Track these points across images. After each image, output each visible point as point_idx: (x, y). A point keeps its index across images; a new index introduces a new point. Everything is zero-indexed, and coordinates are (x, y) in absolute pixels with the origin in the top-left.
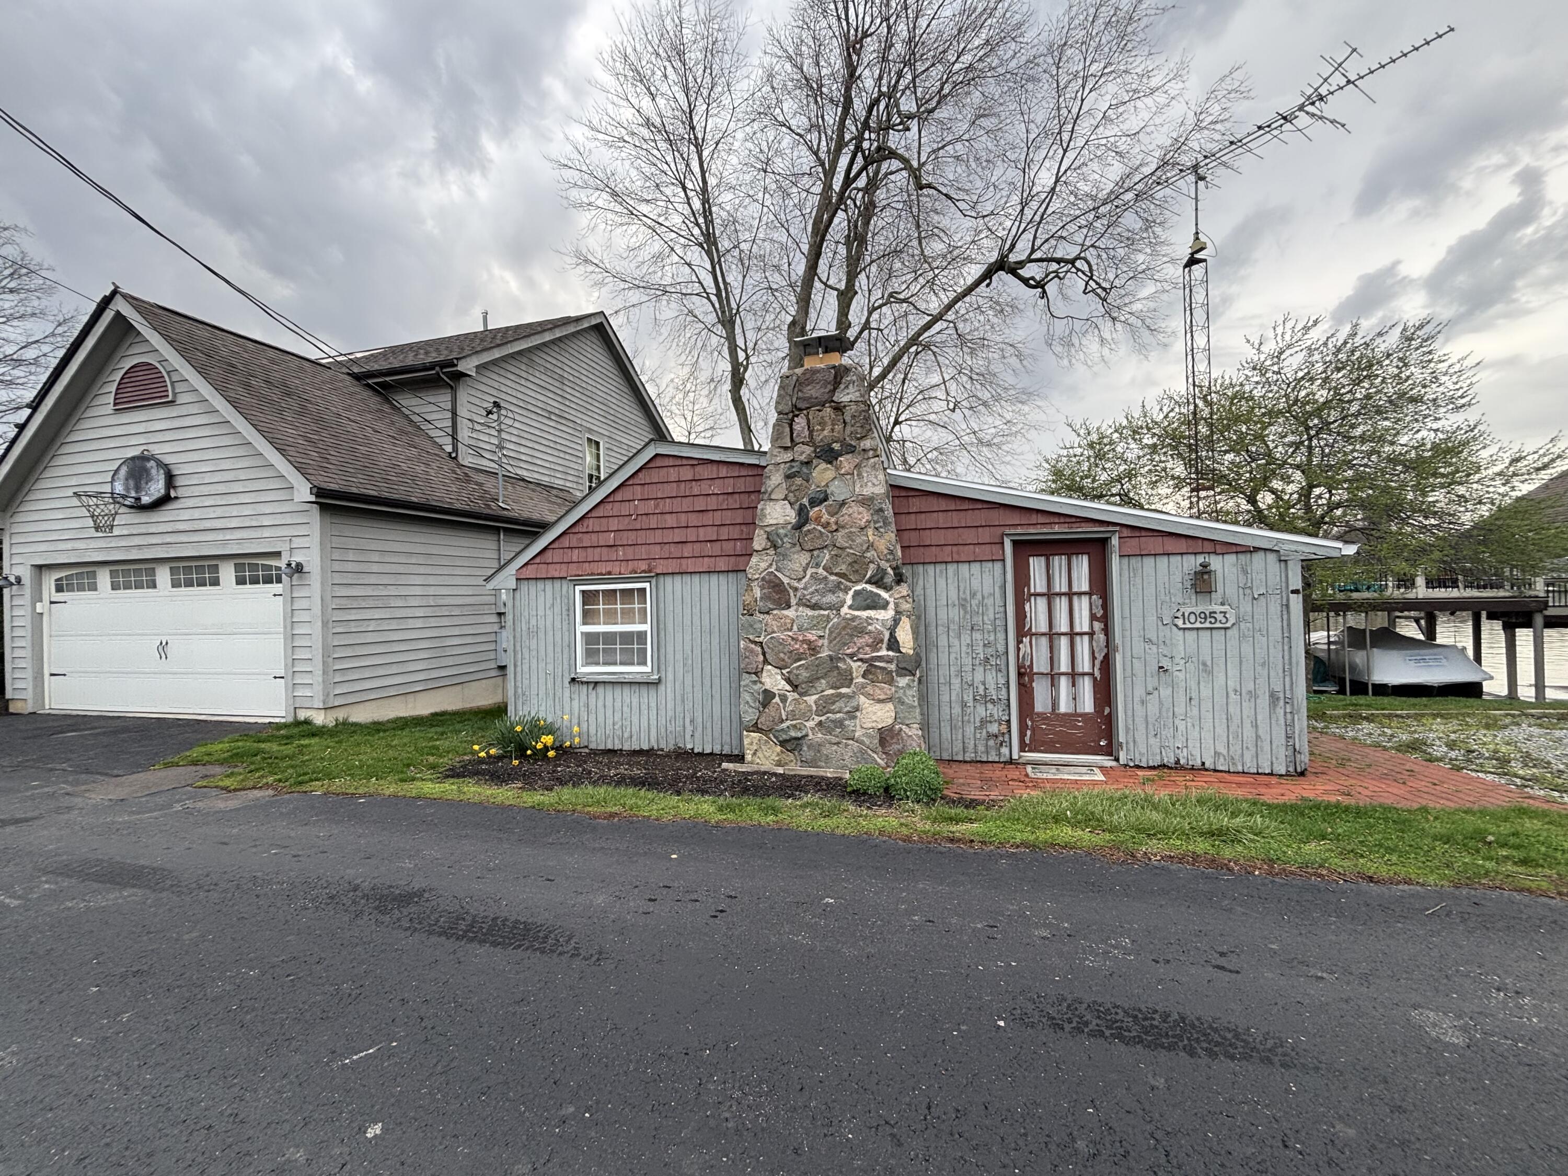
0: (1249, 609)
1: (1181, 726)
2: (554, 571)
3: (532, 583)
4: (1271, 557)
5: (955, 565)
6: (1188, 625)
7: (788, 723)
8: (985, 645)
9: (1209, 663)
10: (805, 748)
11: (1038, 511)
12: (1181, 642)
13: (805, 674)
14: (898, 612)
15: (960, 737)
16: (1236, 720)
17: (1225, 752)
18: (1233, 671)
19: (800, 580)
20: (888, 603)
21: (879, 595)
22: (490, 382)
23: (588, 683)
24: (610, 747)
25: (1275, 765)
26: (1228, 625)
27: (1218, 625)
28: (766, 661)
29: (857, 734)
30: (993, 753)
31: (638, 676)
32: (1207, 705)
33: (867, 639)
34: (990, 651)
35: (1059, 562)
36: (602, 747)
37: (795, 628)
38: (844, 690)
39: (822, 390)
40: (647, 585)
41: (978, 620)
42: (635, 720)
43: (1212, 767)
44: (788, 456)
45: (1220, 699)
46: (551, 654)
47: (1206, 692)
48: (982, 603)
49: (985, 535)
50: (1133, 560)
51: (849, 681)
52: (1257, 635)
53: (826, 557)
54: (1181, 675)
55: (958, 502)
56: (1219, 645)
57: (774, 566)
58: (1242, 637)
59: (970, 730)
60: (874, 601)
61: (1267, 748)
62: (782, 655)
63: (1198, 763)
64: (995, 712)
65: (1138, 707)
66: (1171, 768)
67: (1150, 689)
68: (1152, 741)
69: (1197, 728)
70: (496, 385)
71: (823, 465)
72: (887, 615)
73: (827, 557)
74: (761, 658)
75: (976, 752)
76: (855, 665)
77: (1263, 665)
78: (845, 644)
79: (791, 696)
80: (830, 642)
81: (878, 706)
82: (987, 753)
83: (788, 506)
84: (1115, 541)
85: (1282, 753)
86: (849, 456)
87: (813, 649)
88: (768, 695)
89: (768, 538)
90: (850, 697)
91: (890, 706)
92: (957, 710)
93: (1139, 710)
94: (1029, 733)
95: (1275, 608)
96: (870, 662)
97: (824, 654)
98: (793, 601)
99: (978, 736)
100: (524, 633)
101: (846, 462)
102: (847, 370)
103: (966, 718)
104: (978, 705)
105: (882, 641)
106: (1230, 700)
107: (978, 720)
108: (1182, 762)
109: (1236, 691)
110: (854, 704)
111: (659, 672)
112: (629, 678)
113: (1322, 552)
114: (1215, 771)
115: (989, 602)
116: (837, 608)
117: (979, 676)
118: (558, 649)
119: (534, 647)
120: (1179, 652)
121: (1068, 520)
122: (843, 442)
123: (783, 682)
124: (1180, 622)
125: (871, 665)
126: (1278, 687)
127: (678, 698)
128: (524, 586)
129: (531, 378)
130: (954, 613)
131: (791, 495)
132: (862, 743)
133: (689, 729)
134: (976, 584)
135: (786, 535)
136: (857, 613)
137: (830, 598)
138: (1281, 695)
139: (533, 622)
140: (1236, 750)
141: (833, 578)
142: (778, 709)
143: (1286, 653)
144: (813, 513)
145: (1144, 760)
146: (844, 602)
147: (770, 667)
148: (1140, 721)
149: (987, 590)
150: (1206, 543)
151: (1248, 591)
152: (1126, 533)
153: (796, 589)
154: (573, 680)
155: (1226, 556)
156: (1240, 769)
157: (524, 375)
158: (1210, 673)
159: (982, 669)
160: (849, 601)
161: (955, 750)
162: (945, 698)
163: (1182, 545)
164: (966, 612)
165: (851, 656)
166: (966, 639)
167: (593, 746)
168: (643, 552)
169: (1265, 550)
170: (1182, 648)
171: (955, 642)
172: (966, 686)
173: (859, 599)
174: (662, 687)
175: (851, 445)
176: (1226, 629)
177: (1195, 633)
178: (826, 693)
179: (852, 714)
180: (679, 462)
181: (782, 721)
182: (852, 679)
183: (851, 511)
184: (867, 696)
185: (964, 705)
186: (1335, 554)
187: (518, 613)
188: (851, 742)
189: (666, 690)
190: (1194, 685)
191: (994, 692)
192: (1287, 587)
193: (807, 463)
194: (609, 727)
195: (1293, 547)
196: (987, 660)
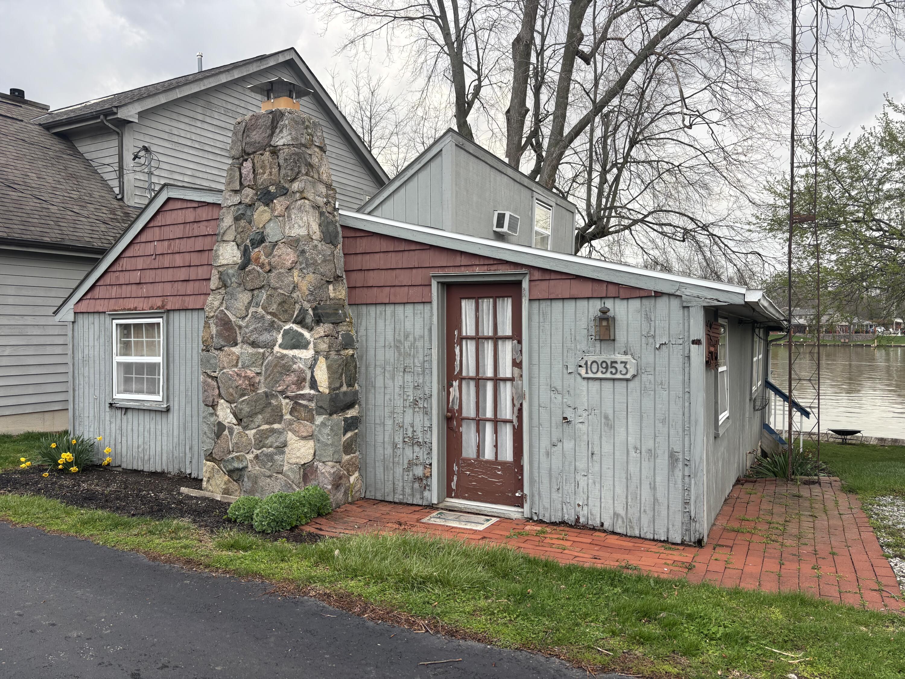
0: (651, 359)
1: (583, 482)
2: (100, 306)
3: (86, 316)
4: (675, 303)
5: (392, 307)
6: (591, 375)
7: (235, 454)
8: (415, 387)
9: (611, 417)
10: (246, 479)
11: (462, 253)
12: (585, 393)
13: (246, 409)
14: (317, 353)
15: (391, 478)
16: (635, 480)
17: (622, 513)
18: (633, 427)
19: (243, 318)
20: (308, 343)
21: (302, 335)
22: (161, 127)
23: (122, 408)
24: (135, 467)
25: (671, 532)
26: (628, 376)
27: (618, 376)
28: (220, 396)
29: (285, 468)
30: (418, 496)
31: (154, 404)
32: (607, 463)
33: (293, 378)
34: (419, 393)
35: (486, 305)
36: (130, 467)
37: (240, 365)
38: (276, 426)
39: (263, 135)
40: (160, 320)
41: (409, 362)
42: (153, 446)
43: (610, 529)
44: (236, 199)
45: (620, 456)
46: (97, 382)
47: (607, 448)
48: (413, 345)
49: (418, 277)
50: (544, 304)
51: (280, 418)
52: (659, 388)
53: (263, 296)
54: (584, 428)
55: (396, 243)
56: (620, 398)
57: (224, 305)
58: (643, 390)
59: (399, 471)
60: (298, 341)
61: (664, 513)
62: (231, 390)
63: (597, 523)
64: (420, 455)
65: (543, 458)
66: (571, 526)
67: (555, 440)
68: (555, 495)
69: (598, 486)
70: (167, 129)
71: (262, 208)
72: (307, 354)
73: (265, 297)
74: (217, 392)
75: (403, 495)
76: (284, 402)
77: (663, 421)
78: (277, 382)
79: (237, 429)
80: (266, 379)
81: (302, 443)
82: (413, 495)
83: (235, 247)
84: (525, 285)
85: (678, 519)
86: (281, 199)
87: (253, 386)
88: (221, 427)
89: (220, 278)
90: (280, 432)
91: (311, 443)
92: (389, 451)
93: (545, 464)
94: (455, 478)
95: (677, 360)
96: (295, 399)
97: (262, 390)
98: (239, 339)
99: (406, 478)
100: (80, 361)
101: (279, 204)
102: (282, 114)
103: (396, 460)
104: (406, 447)
105: (304, 380)
106: (631, 458)
107: (406, 462)
108: (582, 520)
109: (636, 448)
110: (282, 439)
111: (168, 401)
112: (147, 405)
113: (725, 299)
114: (613, 533)
115: (419, 344)
116: (270, 346)
117: (408, 419)
118: (102, 377)
119: (86, 374)
120: (583, 402)
121: (487, 262)
122: (278, 185)
123: (231, 416)
124: (583, 371)
125: (296, 403)
126: (677, 448)
127: (181, 426)
128: (80, 317)
129: (208, 120)
130: (390, 354)
131: (238, 236)
132: (288, 477)
133: (189, 455)
134: (408, 325)
135: (234, 276)
136: (285, 352)
137: (265, 337)
138: (681, 457)
139: (86, 352)
140: (633, 512)
141: (269, 317)
142: (227, 441)
143: (687, 410)
144: (254, 253)
145: (547, 515)
146: (275, 341)
147: (222, 401)
148: (544, 473)
149: (418, 332)
150: (610, 287)
151: (651, 340)
152: (537, 275)
153: (240, 327)
154: (111, 404)
155: (630, 301)
156: (637, 533)
157: (200, 117)
158: (612, 427)
159: (411, 411)
160: (280, 341)
161: (387, 490)
162: (380, 439)
163: (587, 289)
164: (400, 354)
165: (282, 392)
166: (399, 381)
167: (124, 466)
168: (158, 289)
169: (669, 295)
170: (585, 400)
171: (389, 383)
172: (397, 428)
173: (287, 337)
174: (170, 415)
175: (284, 187)
176: (627, 380)
177: (597, 383)
178: (261, 428)
179: (282, 448)
180: (185, 205)
181: (229, 452)
182: (282, 416)
183: (280, 252)
184: (294, 432)
185: (395, 446)
186: (739, 301)
187: (76, 344)
188: (280, 476)
189: (174, 416)
190: (597, 442)
191: (420, 435)
192: (689, 337)
193: (250, 205)
194: (135, 450)
195: (695, 292)
196: (415, 402)
